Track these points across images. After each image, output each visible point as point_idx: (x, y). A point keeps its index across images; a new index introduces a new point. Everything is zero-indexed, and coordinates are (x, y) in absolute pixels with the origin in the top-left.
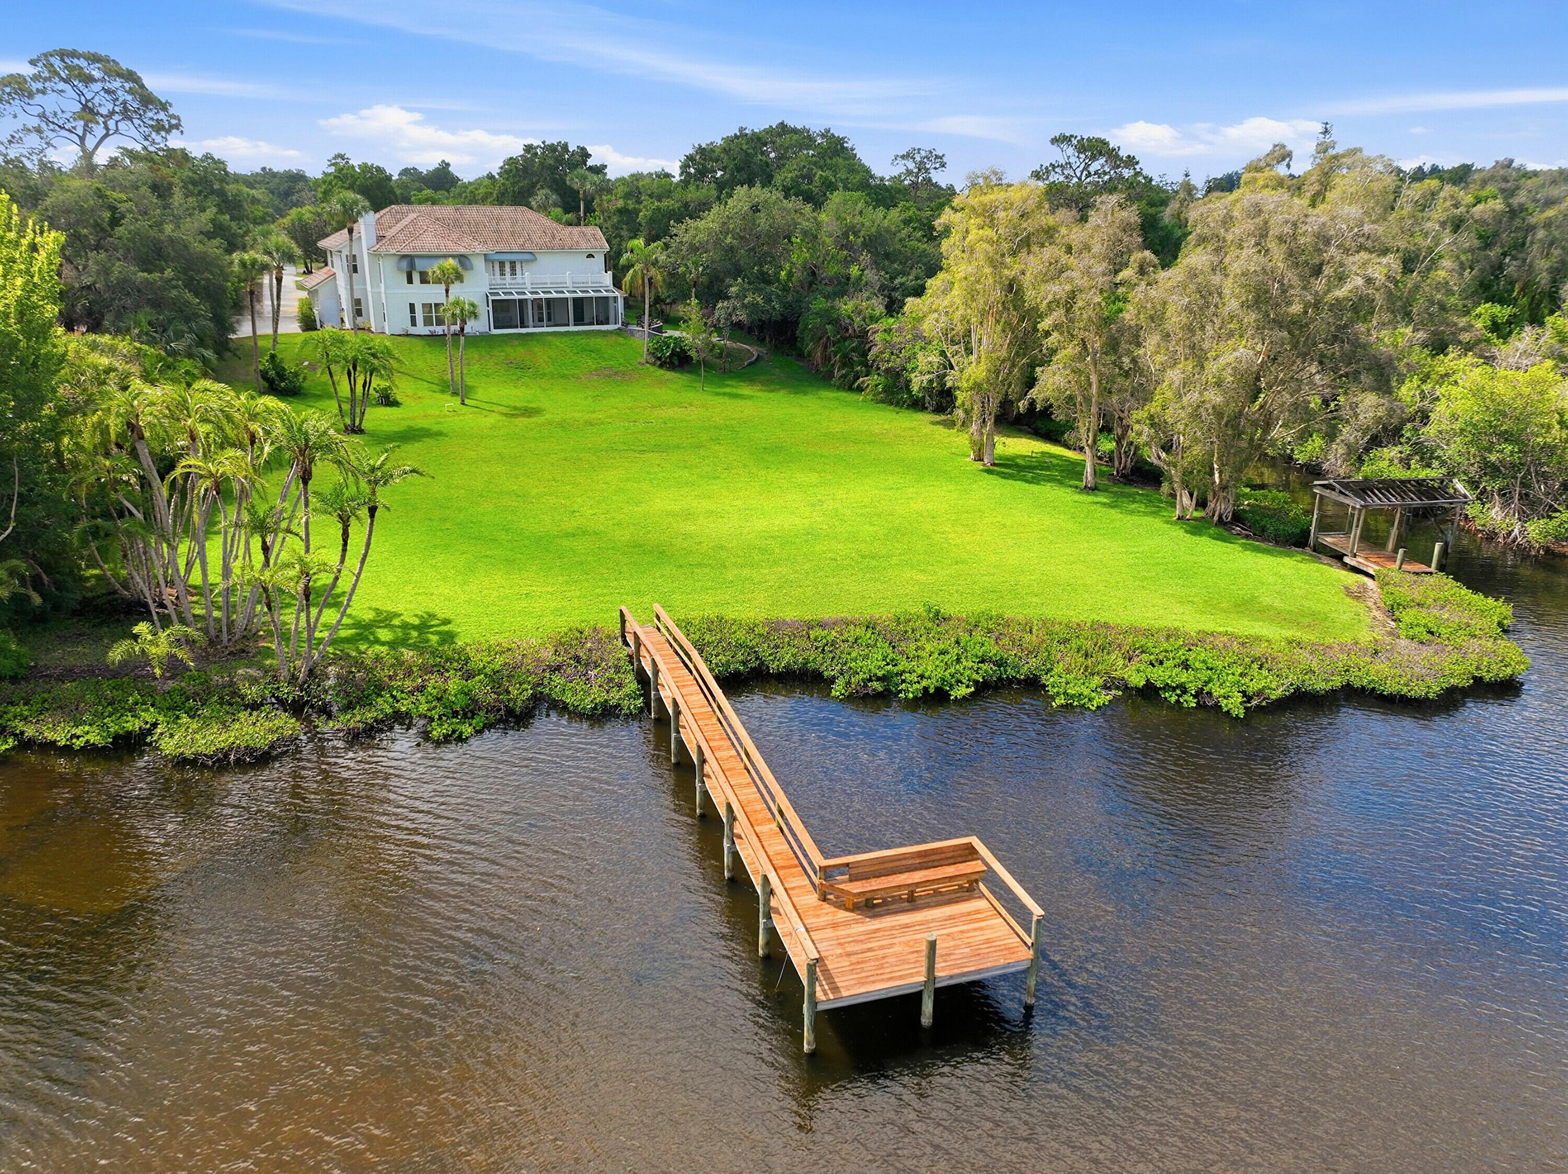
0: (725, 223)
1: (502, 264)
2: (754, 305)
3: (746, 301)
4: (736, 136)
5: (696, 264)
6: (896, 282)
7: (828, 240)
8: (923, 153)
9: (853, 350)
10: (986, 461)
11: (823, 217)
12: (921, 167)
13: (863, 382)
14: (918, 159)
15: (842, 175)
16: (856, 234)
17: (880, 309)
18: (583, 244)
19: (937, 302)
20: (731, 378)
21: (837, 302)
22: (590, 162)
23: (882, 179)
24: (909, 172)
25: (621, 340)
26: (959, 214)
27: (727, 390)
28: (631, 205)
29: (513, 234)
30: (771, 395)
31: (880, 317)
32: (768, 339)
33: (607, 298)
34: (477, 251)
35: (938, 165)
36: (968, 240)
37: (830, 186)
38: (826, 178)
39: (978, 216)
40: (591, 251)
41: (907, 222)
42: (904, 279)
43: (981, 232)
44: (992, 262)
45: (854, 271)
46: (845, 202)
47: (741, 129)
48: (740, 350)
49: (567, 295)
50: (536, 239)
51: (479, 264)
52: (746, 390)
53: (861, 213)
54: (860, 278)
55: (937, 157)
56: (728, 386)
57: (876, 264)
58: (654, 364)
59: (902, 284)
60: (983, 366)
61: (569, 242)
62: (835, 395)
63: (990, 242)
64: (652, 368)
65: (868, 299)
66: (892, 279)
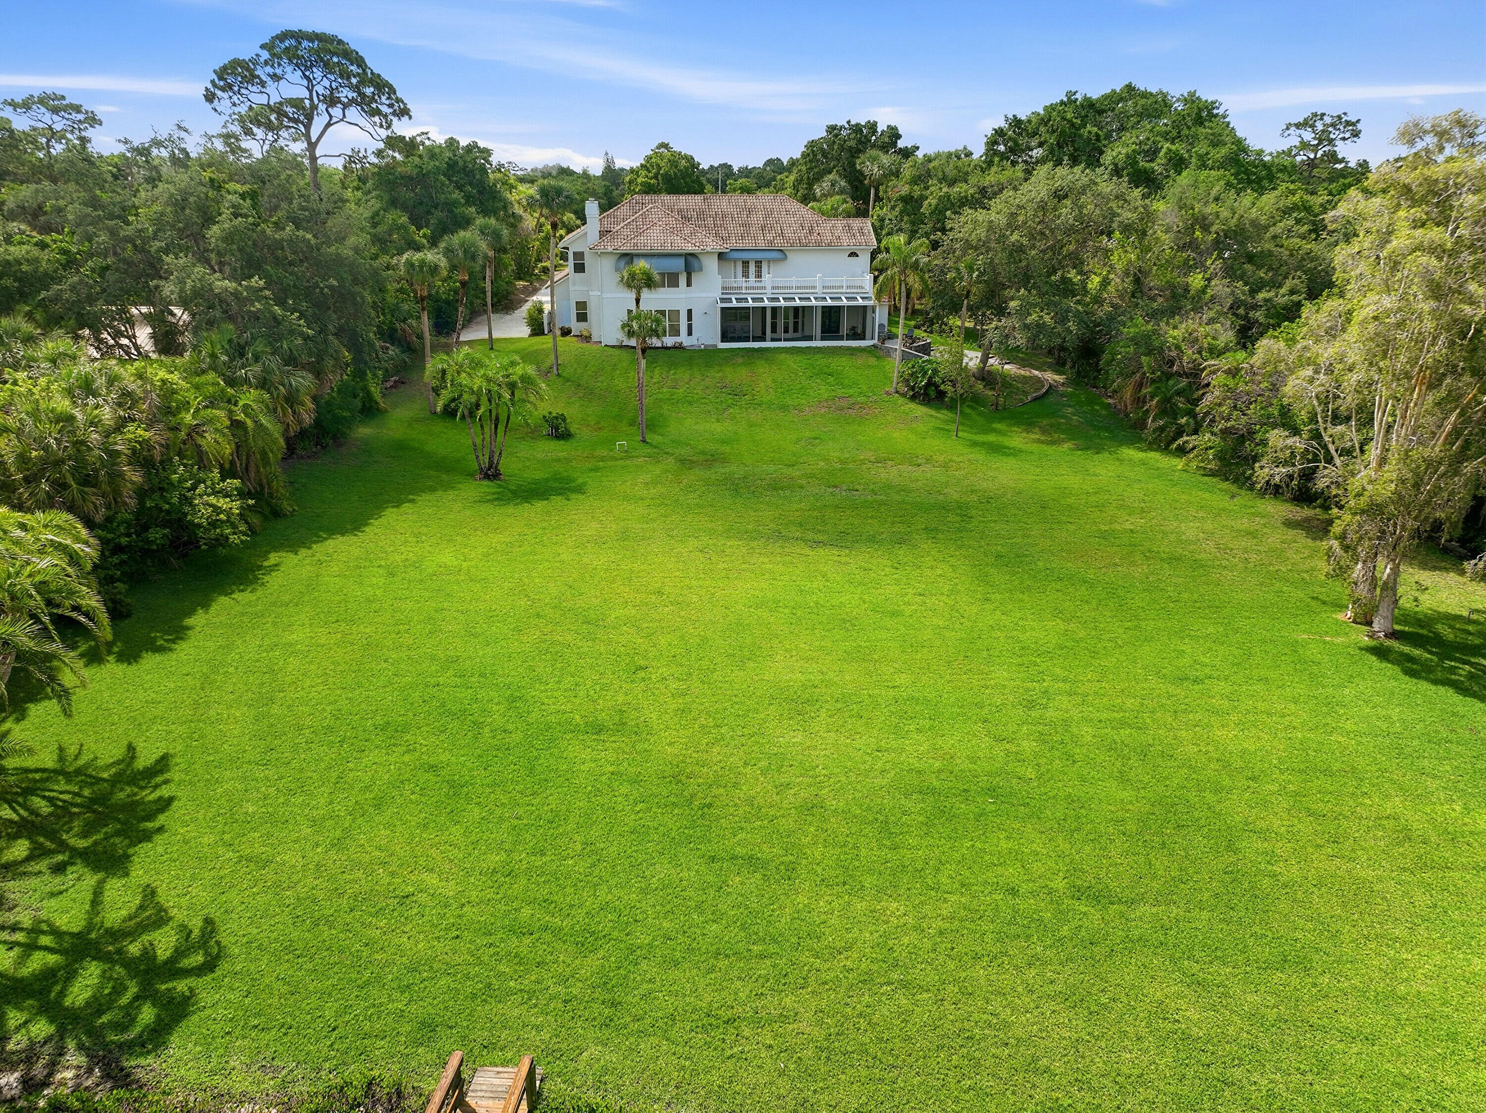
0: (1012, 214)
1: (746, 264)
2: (1040, 327)
3: (1029, 320)
4: (1062, 103)
5: (971, 269)
6: (1261, 296)
7: (1164, 237)
8: (1328, 120)
9: (1178, 393)
10: (1376, 627)
11: (1159, 206)
12: (1324, 138)
13: (1187, 442)
14: (1319, 126)
15: (1202, 148)
16: (1206, 228)
17: (1226, 335)
18: (845, 241)
19: (1315, 348)
20: (1001, 420)
21: (1162, 324)
22: (901, 144)
23: (1260, 153)
24: (1304, 145)
25: (872, 361)
26: (1376, 201)
27: (991, 438)
28: (917, 191)
29: (763, 228)
30: (1050, 450)
31: (1226, 349)
32: (1069, 364)
33: (865, 307)
34: (709, 249)
35: (1347, 135)
36: (1389, 247)
37: (1178, 164)
38: (1176, 153)
39: (1415, 202)
40: (854, 249)
41: (1286, 212)
42: (1272, 294)
43: (1419, 232)
44: (1436, 291)
45: (1196, 281)
46: (1195, 185)
47: (1070, 94)
48: (1025, 380)
49: (814, 302)
50: (788, 233)
51: (711, 264)
52: (1017, 439)
53: (1217, 199)
54: (1203, 291)
55: (1348, 123)
56: (994, 431)
57: (1230, 273)
58: (904, 395)
59: (1266, 300)
60: (1391, 471)
61: (828, 237)
62: (1142, 455)
63: (1436, 250)
64: (901, 400)
65: (1211, 321)
66: (1253, 292)
